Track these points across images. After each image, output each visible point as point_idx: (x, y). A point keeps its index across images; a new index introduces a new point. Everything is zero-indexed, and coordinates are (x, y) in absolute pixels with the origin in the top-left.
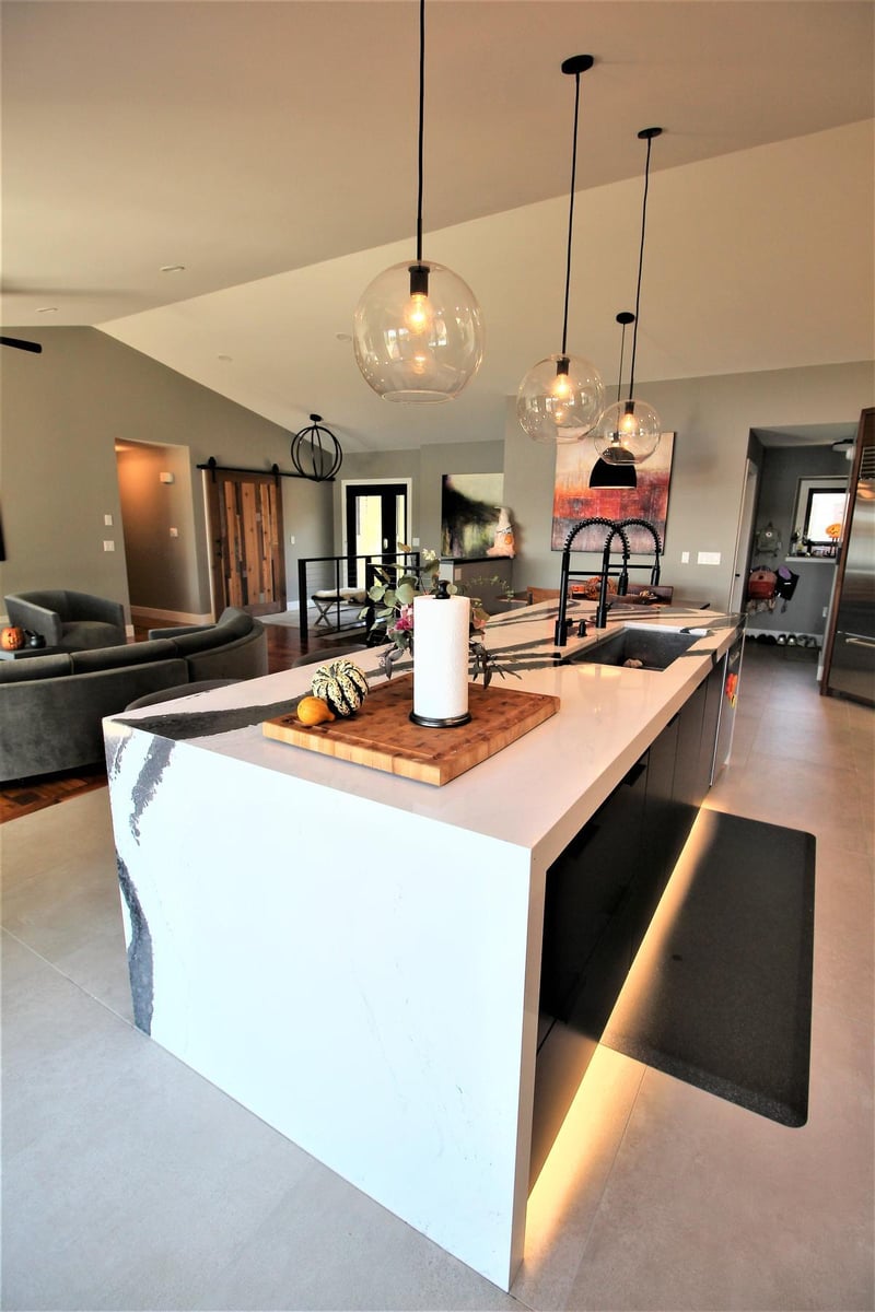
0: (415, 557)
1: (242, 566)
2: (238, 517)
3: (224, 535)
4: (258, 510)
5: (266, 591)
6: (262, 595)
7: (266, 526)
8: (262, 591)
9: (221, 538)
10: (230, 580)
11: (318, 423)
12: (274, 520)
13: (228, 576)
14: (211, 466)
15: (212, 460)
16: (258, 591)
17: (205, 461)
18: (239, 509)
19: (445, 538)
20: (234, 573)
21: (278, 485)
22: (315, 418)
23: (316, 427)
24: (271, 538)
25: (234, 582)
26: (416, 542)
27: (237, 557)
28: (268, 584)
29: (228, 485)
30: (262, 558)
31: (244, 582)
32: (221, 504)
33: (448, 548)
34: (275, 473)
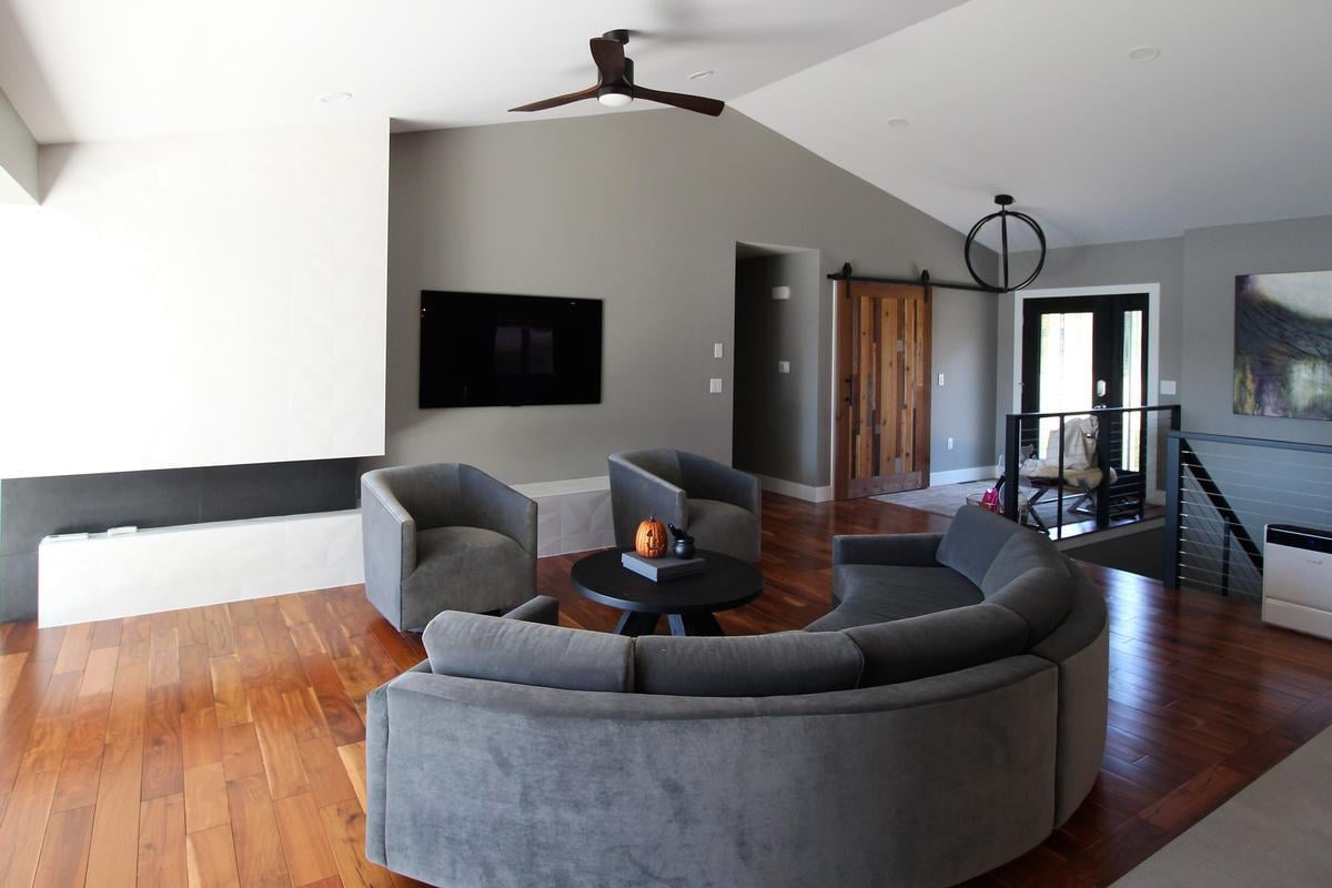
0: (1168, 413)
1: (875, 417)
2: (874, 345)
3: (855, 372)
4: (900, 336)
5: (904, 454)
6: (898, 460)
7: (909, 360)
8: (898, 455)
9: (851, 376)
10: (859, 438)
11: (1007, 207)
12: (920, 350)
13: (856, 432)
14: (845, 275)
15: (847, 267)
16: (893, 455)
17: (837, 268)
18: (876, 336)
19: (1242, 383)
20: (863, 428)
21: (928, 298)
22: (1003, 199)
23: (1003, 214)
24: (914, 378)
25: (862, 440)
26: (1169, 388)
27: (869, 404)
28: (907, 447)
29: (865, 301)
30: (901, 405)
31: (876, 439)
32: (855, 327)
33: (1250, 401)
34: (925, 282)
